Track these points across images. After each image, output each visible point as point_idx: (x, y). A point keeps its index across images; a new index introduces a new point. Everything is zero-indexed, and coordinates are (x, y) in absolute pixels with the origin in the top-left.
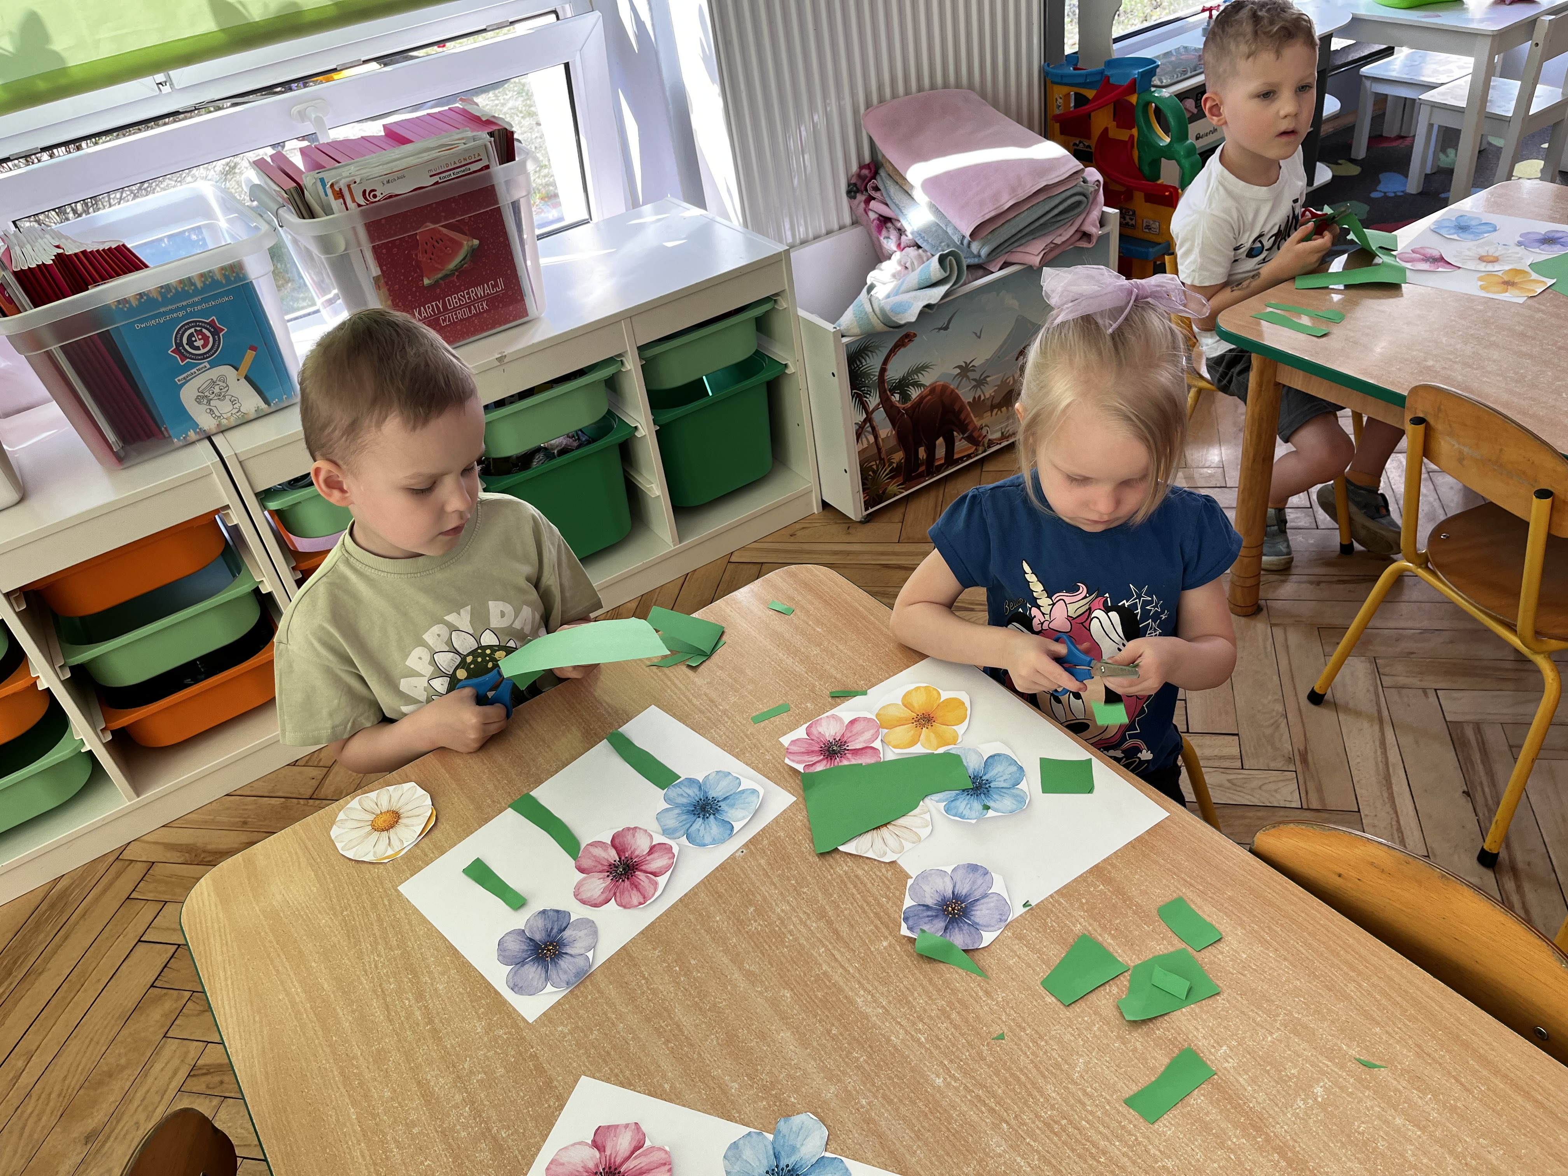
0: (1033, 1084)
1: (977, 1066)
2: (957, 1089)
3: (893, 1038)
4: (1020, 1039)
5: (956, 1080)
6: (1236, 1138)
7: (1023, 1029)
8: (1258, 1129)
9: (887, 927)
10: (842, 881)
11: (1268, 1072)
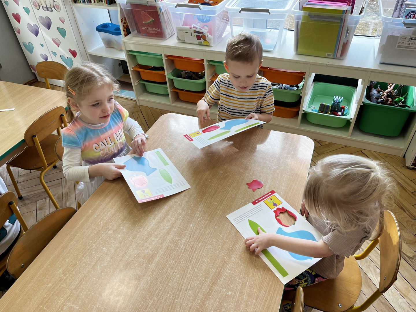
0: (200, 241)
1: (198, 230)
2: (191, 229)
3: (196, 215)
4: (208, 235)
5: (193, 228)
6: (209, 281)
7: (211, 234)
8: (213, 284)
9: (220, 202)
10: (226, 190)
11: (229, 281)
